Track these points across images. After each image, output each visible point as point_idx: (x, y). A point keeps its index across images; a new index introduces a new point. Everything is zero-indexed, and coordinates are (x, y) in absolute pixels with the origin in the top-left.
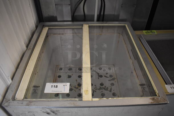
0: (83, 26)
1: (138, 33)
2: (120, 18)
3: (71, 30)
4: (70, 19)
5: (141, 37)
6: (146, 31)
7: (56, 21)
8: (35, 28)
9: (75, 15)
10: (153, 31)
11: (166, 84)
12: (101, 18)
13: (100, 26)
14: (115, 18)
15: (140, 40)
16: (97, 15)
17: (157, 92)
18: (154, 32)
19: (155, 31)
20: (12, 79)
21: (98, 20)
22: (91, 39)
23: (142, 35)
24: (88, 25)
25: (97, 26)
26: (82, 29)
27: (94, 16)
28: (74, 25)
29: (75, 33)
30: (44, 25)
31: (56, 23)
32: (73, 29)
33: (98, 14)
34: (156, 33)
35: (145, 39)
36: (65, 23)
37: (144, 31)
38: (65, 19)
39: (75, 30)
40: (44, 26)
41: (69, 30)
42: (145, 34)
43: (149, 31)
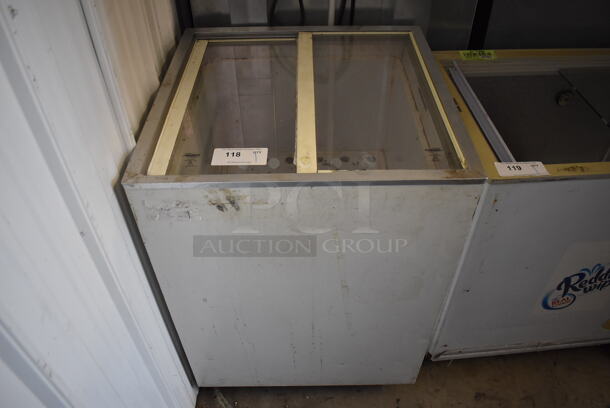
0: (297, 37)
1: (446, 55)
2: (396, 17)
3: (266, 47)
4: (264, 20)
5: (453, 67)
6: (468, 52)
7: (228, 24)
8: (174, 43)
9: (277, 9)
10: (486, 51)
11: (500, 161)
12: (347, 17)
13: (343, 38)
14: (383, 18)
15: (450, 76)
16: (336, 11)
17: (463, 160)
18: (489, 54)
19: (492, 52)
20: (137, 138)
21: (339, 22)
22: (319, 79)
23: (455, 63)
24: (310, 35)
25: (334, 38)
26: (295, 44)
27: (326, 12)
28: (275, 34)
29: (277, 57)
30: (195, 36)
31: (228, 30)
32: (271, 45)
33: (338, 6)
34: (493, 57)
35: (463, 71)
36: (252, 30)
37: (461, 52)
38: (252, 20)
39: (277, 48)
40: (196, 38)
41: (260, 48)
42: (464, 58)
43: (475, 52)
